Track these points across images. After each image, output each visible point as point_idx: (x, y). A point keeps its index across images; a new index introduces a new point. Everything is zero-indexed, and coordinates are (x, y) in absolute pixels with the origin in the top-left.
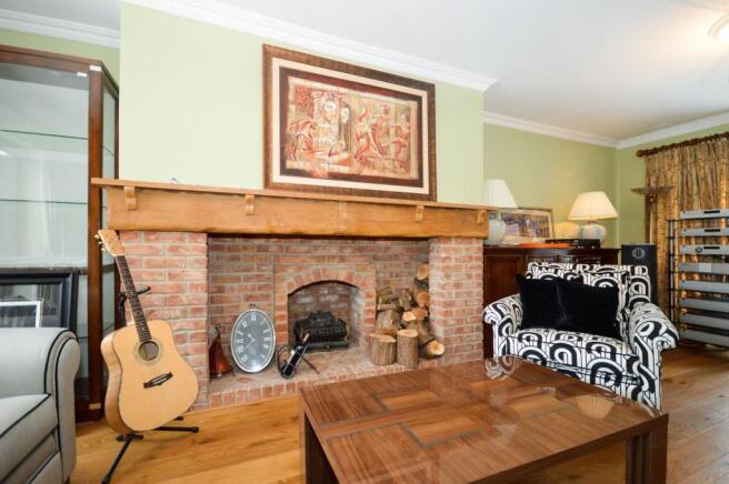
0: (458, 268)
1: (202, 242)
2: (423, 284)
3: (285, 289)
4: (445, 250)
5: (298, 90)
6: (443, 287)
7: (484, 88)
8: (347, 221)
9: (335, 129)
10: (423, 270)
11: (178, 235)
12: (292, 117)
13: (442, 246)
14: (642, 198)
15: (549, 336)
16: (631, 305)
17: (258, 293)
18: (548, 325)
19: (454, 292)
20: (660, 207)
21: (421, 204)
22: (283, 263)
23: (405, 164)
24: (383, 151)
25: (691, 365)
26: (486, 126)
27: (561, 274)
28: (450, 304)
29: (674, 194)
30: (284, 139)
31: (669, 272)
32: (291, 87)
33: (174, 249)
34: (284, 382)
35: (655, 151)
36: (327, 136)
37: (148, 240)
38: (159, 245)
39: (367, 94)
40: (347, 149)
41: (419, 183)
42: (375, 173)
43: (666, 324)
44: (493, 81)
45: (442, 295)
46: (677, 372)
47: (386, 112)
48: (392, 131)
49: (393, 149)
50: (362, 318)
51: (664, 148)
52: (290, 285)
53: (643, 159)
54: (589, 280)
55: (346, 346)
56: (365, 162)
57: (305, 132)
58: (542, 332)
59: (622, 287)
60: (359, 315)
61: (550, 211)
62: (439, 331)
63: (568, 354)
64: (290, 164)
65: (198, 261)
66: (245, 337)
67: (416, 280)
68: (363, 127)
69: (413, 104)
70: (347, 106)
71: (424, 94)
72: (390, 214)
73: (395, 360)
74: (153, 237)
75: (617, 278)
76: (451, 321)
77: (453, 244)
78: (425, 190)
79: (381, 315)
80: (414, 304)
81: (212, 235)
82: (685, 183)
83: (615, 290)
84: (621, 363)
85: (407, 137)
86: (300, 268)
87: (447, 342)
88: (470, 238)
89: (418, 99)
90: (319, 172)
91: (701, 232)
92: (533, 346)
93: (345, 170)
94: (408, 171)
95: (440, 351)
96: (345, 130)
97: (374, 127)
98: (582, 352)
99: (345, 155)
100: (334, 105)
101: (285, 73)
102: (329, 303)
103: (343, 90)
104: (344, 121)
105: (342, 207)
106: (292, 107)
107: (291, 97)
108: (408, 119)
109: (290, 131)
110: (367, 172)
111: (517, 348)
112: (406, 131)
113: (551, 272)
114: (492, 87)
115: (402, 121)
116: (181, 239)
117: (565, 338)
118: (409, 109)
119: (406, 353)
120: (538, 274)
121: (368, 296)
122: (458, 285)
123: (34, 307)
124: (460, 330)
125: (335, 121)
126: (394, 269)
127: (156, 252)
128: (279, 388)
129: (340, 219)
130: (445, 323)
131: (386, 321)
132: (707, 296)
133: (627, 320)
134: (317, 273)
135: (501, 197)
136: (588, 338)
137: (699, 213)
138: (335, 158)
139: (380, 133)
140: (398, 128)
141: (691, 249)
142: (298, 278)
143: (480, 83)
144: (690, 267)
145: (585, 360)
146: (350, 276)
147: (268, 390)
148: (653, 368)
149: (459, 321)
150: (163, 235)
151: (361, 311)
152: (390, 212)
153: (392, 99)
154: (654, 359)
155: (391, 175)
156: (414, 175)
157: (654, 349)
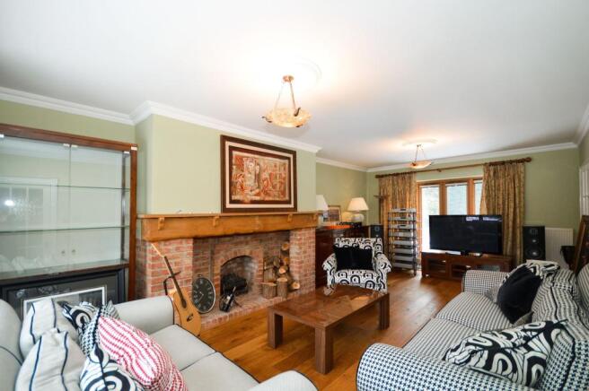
0: (304, 244)
1: (191, 243)
2: (287, 253)
3: (219, 263)
4: (300, 235)
5: (237, 157)
6: (298, 254)
7: (317, 151)
8: (259, 225)
9: (253, 177)
10: (285, 246)
11: (179, 241)
12: (234, 173)
13: (298, 233)
14: (377, 200)
15: (350, 272)
16: (376, 256)
17: (202, 267)
18: (348, 268)
19: (303, 256)
20: (385, 204)
21: (291, 213)
22: (218, 248)
23: (283, 193)
24: (274, 187)
25: (396, 278)
26: (317, 164)
27: (351, 245)
28: (301, 262)
29: (390, 198)
30: (231, 183)
31: (388, 237)
32: (234, 156)
33: (177, 249)
34: (227, 314)
35: (382, 176)
36: (250, 181)
37: (165, 245)
38: (170, 247)
39: (266, 158)
40: (259, 187)
41: (289, 202)
42: (271, 199)
43: (388, 263)
44: (320, 148)
45: (298, 258)
46: (392, 282)
47: (275, 166)
48: (278, 176)
49: (278, 186)
50: (255, 274)
51: (386, 175)
52: (222, 261)
53: (377, 180)
54: (362, 247)
55: (247, 292)
56: (267, 194)
57: (240, 180)
58: (346, 271)
59: (373, 248)
60: (252, 273)
61: (339, 206)
62: (296, 277)
63: (357, 279)
64: (234, 198)
65: (189, 254)
66: (198, 294)
67: (281, 250)
68: (265, 175)
69: (287, 161)
70: (258, 164)
71: (291, 156)
72: (278, 220)
73: (276, 295)
74: (167, 243)
75: (371, 245)
76: (302, 271)
77: (303, 232)
78: (292, 206)
79: (266, 272)
80: (281, 264)
81: (196, 239)
82: (394, 194)
83: (371, 250)
84: (375, 280)
85: (284, 179)
86: (227, 251)
87: (300, 282)
88: (310, 228)
89: (289, 158)
90: (246, 201)
91: (399, 218)
92: (344, 277)
93: (258, 198)
94: (285, 196)
95: (298, 287)
96: (258, 177)
97: (270, 175)
98: (361, 278)
99: (257, 191)
100: (253, 165)
101: (232, 149)
102: (233, 268)
103: (256, 156)
104: (257, 172)
105: (257, 218)
106: (234, 167)
107: (234, 161)
108: (285, 169)
109: (234, 180)
110: (267, 199)
111: (338, 280)
112: (283, 175)
113: (347, 243)
114: (319, 151)
115: (282, 172)
116: (181, 243)
117: (356, 272)
118: (285, 164)
119: (282, 291)
120: (341, 245)
121: (260, 262)
122: (305, 252)
123: (101, 291)
124: (306, 275)
125: (253, 172)
126: (270, 246)
127: (168, 251)
128: (226, 317)
129: (256, 224)
130: (299, 272)
131: (270, 275)
132: (402, 247)
133: (375, 262)
134: (235, 253)
135: (322, 205)
136: (363, 271)
137: (398, 210)
138: (253, 192)
139: (273, 177)
140: (280, 174)
141: (396, 226)
142: (226, 256)
143: (315, 149)
144: (396, 234)
145: (363, 280)
146: (251, 253)
147: (220, 319)
148: (384, 280)
149: (305, 270)
150: (172, 242)
151: (255, 271)
152: (278, 218)
153: (277, 160)
154: (385, 276)
155: (278, 199)
156: (287, 198)
157: (385, 272)
